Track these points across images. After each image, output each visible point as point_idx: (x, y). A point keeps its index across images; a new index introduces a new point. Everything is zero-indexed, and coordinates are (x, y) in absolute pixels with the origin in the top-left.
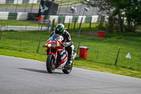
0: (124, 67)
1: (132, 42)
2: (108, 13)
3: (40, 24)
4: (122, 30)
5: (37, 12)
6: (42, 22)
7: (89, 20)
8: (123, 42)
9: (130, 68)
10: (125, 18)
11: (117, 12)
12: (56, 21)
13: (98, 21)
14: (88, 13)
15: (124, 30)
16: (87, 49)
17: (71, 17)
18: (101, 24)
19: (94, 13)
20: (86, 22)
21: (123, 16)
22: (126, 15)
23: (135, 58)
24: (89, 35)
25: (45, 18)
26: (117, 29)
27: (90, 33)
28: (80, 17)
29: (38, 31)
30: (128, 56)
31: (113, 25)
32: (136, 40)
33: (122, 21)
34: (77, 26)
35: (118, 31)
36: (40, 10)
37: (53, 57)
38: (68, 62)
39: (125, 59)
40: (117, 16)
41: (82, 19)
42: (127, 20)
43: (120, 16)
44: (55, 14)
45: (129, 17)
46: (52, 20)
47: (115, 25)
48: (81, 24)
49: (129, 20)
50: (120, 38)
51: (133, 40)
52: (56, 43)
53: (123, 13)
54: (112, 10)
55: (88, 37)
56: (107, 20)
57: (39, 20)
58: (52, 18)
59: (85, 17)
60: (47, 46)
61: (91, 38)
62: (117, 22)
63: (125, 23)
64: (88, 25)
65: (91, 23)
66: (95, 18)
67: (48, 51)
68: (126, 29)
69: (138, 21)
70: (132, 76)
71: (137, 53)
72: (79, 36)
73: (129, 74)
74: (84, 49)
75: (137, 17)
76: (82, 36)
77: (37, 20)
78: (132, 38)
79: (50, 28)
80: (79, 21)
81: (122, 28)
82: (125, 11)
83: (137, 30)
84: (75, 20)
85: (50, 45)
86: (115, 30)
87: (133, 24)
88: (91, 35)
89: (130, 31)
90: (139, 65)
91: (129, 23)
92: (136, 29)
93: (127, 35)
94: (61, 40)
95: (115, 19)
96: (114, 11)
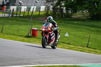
0: (64, 43)
1: (69, 25)
2: (52, 5)
3: (3, 12)
4: (62, 17)
5: (2, 4)
6: (5, 11)
7: (38, 9)
8: (63, 25)
9: (68, 44)
10: (64, 8)
11: (59, 4)
12: (15, 10)
13: (45, 10)
14: (38, 4)
15: (64, 17)
16: (37, 30)
17: (26, 7)
18: (47, 12)
19: (42, 4)
20: (36, 11)
21: (63, 6)
22: (65, 6)
23: (72, 36)
24: (38, 20)
25: (7, 8)
26: (58, 15)
27: (39, 19)
28: (32, 7)
29: (2, 17)
30: (67, 35)
31: (55, 13)
32: (72, 24)
33: (62, 10)
34: (30, 14)
35: (59, 17)
36: (3, 2)
37: (46, 37)
38: (55, 41)
39: (65, 37)
40: (59, 7)
41: (33, 8)
42: (66, 9)
43: (61, 6)
44: (14, 5)
45: (67, 7)
46: (12, 10)
47: (57, 13)
48: (33, 12)
49: (67, 10)
50: (61, 22)
51: (70, 23)
52: (48, 28)
53: (63, 4)
54: (55, 2)
55: (38, 22)
56: (51, 9)
57: (3, 9)
58: (12, 8)
59: (35, 7)
60: (42, 30)
61: (40, 22)
62: (58, 10)
63: (64, 11)
64: (38, 13)
65: (40, 12)
66: (43, 8)
67: (42, 33)
68: (65, 16)
69: (74, 10)
70: (69, 49)
71: (73, 33)
72: (31, 20)
73: (68, 47)
74: (35, 30)
75: (73, 7)
76: (34, 21)
77: (1, 9)
78: (69, 22)
79: (11, 15)
80: (31, 10)
81: (62, 15)
82: (64, 3)
83: (73, 17)
84: (29, 9)
85: (44, 30)
86: (57, 17)
87: (70, 12)
88: (40, 20)
89: (68, 17)
90: (74, 41)
91: (67, 11)
92: (72, 15)
93: (66, 20)
94: (51, 26)
95: (57, 9)
96: (56, 3)
